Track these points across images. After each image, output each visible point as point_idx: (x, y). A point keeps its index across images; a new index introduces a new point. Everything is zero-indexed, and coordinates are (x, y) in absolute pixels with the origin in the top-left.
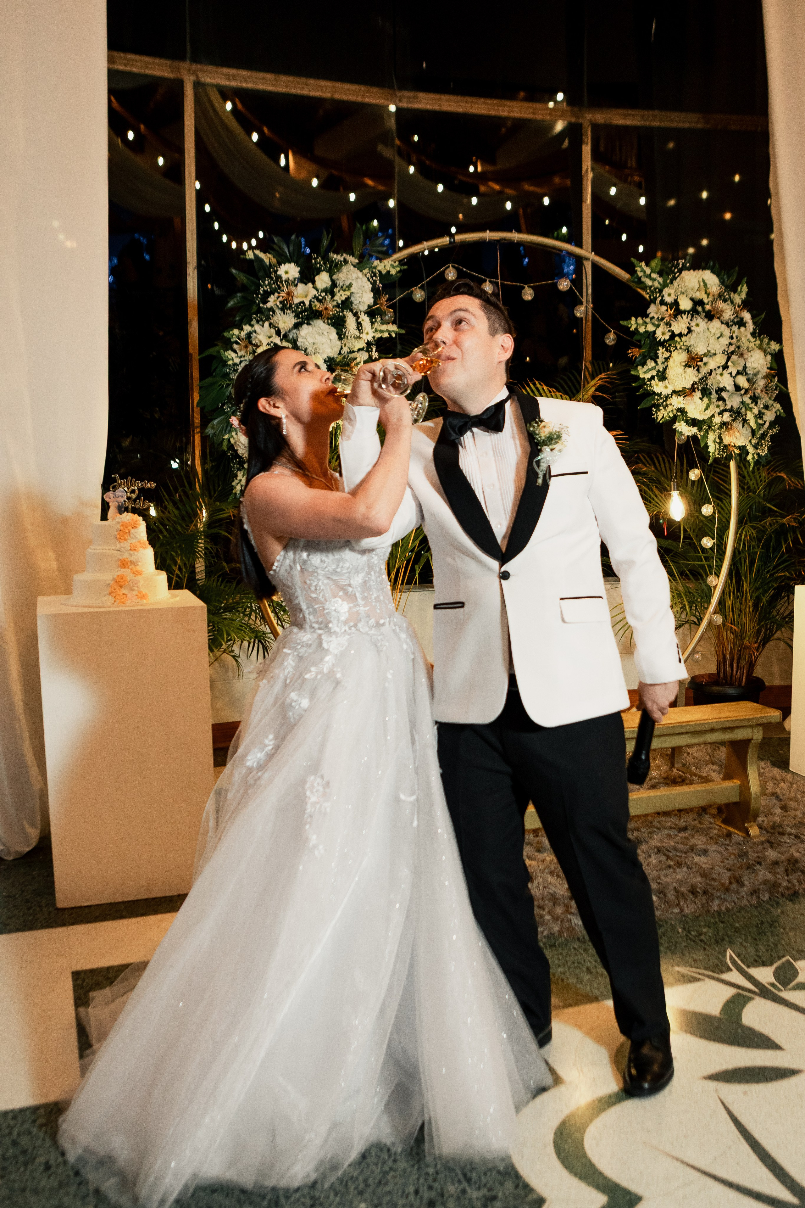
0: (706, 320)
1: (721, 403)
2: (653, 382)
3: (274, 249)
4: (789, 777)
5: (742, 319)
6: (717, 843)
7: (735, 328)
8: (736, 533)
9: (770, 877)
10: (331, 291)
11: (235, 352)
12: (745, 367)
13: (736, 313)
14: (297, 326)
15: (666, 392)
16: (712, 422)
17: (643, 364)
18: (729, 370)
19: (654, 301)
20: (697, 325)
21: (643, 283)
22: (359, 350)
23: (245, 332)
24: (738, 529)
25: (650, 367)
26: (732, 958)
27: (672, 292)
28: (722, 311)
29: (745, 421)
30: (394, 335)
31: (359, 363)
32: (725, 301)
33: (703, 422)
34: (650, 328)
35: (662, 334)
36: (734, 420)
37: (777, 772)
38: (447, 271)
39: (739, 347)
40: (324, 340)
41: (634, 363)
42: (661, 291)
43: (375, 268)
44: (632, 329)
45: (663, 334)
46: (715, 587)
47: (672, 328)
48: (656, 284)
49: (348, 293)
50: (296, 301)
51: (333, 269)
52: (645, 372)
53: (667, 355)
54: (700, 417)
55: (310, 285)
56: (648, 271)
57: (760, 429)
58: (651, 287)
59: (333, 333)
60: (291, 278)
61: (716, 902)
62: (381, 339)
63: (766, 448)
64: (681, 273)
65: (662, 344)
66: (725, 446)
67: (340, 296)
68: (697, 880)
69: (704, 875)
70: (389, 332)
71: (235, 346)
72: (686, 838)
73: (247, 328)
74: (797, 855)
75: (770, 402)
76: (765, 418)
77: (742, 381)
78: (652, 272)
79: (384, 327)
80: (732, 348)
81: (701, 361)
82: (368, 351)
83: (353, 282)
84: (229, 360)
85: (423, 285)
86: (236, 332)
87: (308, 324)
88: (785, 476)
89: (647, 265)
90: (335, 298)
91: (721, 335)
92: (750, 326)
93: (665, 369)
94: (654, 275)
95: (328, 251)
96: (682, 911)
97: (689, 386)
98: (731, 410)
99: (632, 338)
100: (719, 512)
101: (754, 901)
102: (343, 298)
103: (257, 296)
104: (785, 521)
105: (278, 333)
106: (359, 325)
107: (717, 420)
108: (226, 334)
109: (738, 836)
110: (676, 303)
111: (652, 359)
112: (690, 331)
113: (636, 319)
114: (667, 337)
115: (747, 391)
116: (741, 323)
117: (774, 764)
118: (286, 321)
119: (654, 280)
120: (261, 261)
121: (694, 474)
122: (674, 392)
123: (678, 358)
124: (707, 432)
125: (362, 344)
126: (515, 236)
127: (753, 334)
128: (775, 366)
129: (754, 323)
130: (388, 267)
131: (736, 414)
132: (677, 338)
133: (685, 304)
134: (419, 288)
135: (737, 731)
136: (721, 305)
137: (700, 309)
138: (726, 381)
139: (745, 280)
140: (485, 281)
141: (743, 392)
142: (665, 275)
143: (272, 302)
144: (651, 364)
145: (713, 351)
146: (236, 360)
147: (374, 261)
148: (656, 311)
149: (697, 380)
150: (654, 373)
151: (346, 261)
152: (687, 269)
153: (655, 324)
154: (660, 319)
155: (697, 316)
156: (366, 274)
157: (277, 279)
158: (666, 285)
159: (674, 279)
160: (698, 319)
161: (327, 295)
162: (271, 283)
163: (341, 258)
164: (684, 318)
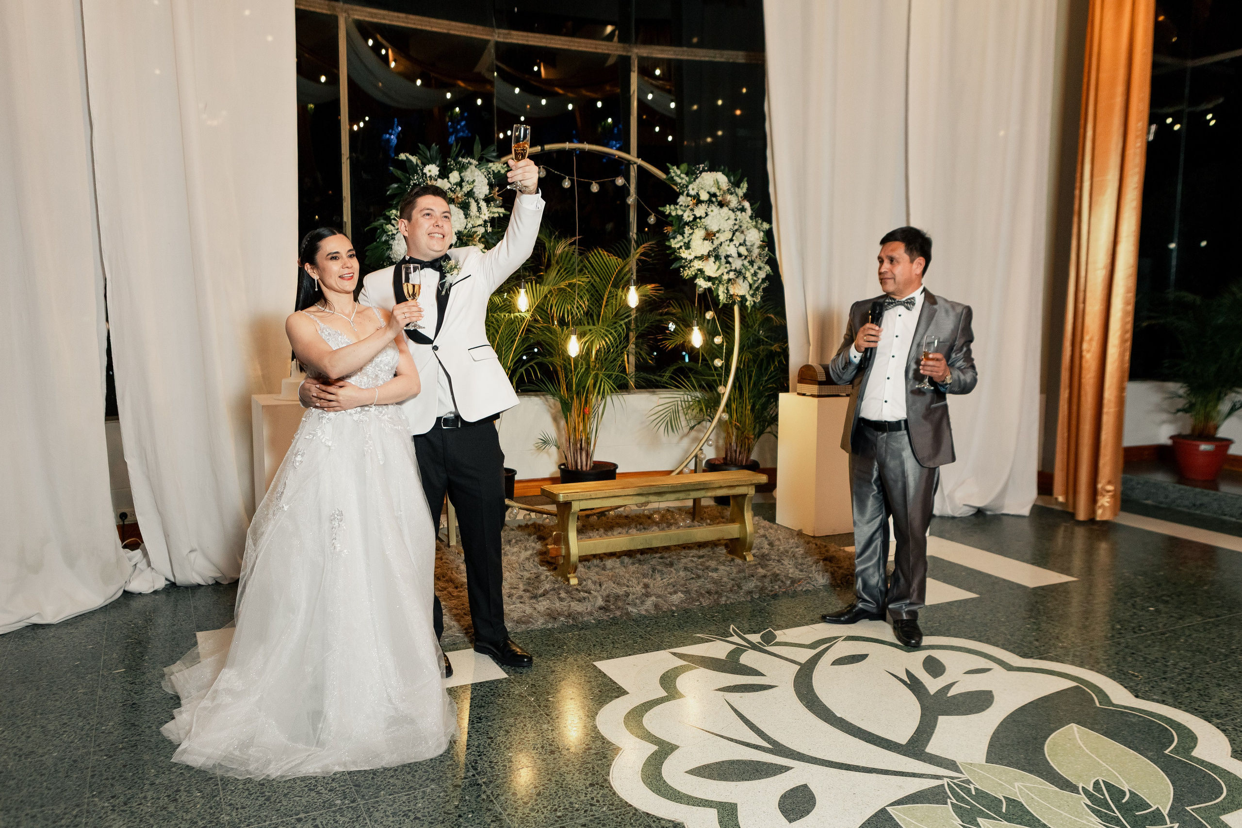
0: (718, 207)
1: (728, 265)
2: (681, 250)
3: (420, 154)
4: (775, 526)
5: (743, 207)
6: (724, 565)
7: (738, 213)
8: (739, 356)
9: (759, 584)
10: (460, 184)
11: (393, 225)
12: (745, 241)
13: (739, 202)
15: (690, 257)
16: (722, 278)
17: (674, 238)
18: (734, 242)
19: (682, 194)
20: (712, 211)
21: (674, 180)
22: (479, 225)
24: (739, 353)
25: (679, 240)
26: (733, 629)
27: (695, 187)
28: (729, 201)
29: (745, 278)
30: (502, 215)
31: (478, 235)
32: (731, 194)
33: (716, 278)
34: (680, 213)
35: (687, 217)
36: (737, 277)
37: (766, 523)
39: (741, 227)
41: (667, 238)
42: (687, 187)
43: (490, 168)
44: (667, 213)
45: (689, 217)
46: (723, 394)
47: (695, 213)
48: (684, 182)
49: (472, 186)
51: (462, 168)
52: (676, 243)
53: (691, 231)
54: (713, 275)
55: (446, 180)
56: (679, 172)
57: (755, 283)
58: (680, 184)
59: (461, 213)
60: (433, 175)
61: (724, 599)
62: (493, 218)
63: (759, 297)
64: (701, 174)
65: (687, 224)
66: (731, 296)
67: (466, 188)
68: (710, 586)
69: (715, 582)
70: (499, 213)
71: (393, 222)
72: (704, 562)
74: (778, 572)
75: (762, 265)
76: (759, 276)
77: (743, 250)
78: (681, 173)
79: (496, 210)
80: (736, 227)
81: (715, 236)
82: (485, 226)
83: (476, 178)
88: (772, 316)
89: (678, 168)
90: (464, 189)
91: (729, 219)
92: (749, 212)
93: (689, 242)
94: (683, 176)
95: (457, 156)
96: (701, 604)
97: (706, 253)
98: (735, 270)
99: (667, 218)
100: (727, 342)
101: (749, 599)
102: (469, 190)
103: (409, 187)
104: (773, 348)
106: (479, 209)
107: (725, 277)
108: (387, 213)
109: (738, 561)
110: (697, 195)
111: (680, 234)
112: (707, 215)
113: (670, 206)
114: (691, 219)
115: (746, 257)
116: (743, 210)
117: (765, 519)
119: (682, 179)
120: (411, 161)
121: (709, 315)
122: (696, 257)
123: (699, 233)
124: (718, 285)
125: (480, 222)
126: (586, 146)
127: (751, 217)
128: (766, 240)
129: (752, 209)
130: (499, 168)
131: (739, 273)
132: (698, 220)
133: (704, 196)
135: (737, 488)
136: (729, 197)
137: (714, 199)
138: (732, 250)
139: (746, 179)
140: (565, 178)
141: (743, 257)
142: (690, 175)
144: (679, 237)
145: (723, 229)
146: (395, 232)
147: (491, 164)
148: (682, 200)
149: (712, 249)
150: (682, 244)
151: (471, 163)
152: (706, 171)
153: (682, 210)
154: (687, 206)
155: (712, 205)
156: (483, 172)
157: (423, 175)
158: (692, 183)
159: (696, 178)
160: (713, 207)
161: (457, 187)
162: (419, 178)
163: (467, 161)
164: (703, 206)
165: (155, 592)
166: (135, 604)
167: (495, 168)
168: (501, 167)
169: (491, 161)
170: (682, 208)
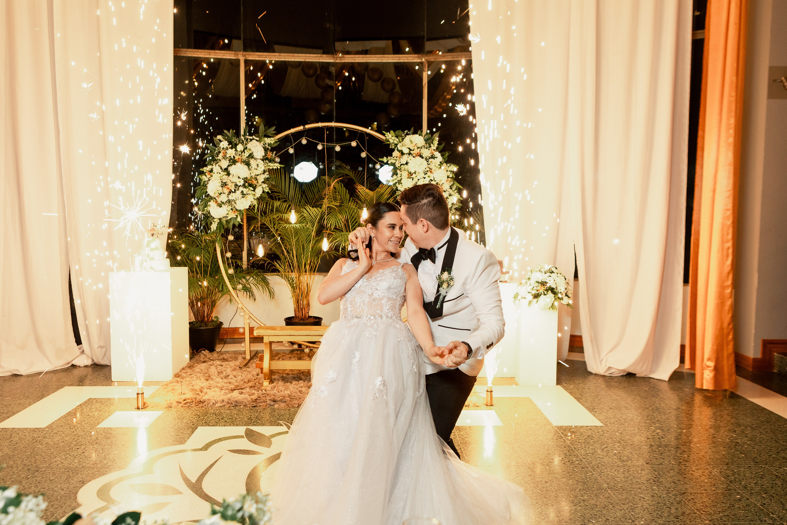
3: (224, 136)
5: (435, 156)
7: (431, 160)
10: (243, 151)
11: (206, 176)
13: (431, 153)
14: (228, 166)
19: (394, 150)
20: (411, 160)
25: (394, 179)
27: (401, 145)
30: (279, 168)
32: (426, 148)
38: (303, 140)
39: (430, 168)
40: (240, 171)
42: (397, 145)
43: (265, 141)
44: (385, 162)
45: (398, 164)
47: (401, 161)
48: (396, 142)
49: (250, 152)
50: (228, 156)
51: (245, 142)
52: (394, 181)
55: (234, 149)
56: (390, 136)
58: (393, 143)
59: (245, 168)
60: (224, 147)
62: (270, 169)
64: (406, 136)
65: (398, 168)
67: (247, 154)
70: (276, 166)
73: (209, 167)
78: (392, 136)
80: (428, 169)
81: (413, 175)
83: (255, 147)
84: (203, 179)
85: (293, 146)
86: (205, 168)
87: (235, 165)
89: (389, 133)
90: (245, 154)
91: (422, 164)
92: (439, 157)
93: (401, 179)
94: (394, 138)
102: (249, 154)
103: (214, 154)
105: (221, 168)
106: (258, 164)
110: (402, 151)
112: (407, 162)
113: (387, 158)
116: (435, 158)
118: (224, 164)
119: (394, 140)
123: (405, 174)
126: (333, 124)
127: (441, 163)
128: (454, 177)
129: (442, 157)
132: (402, 166)
134: (291, 148)
140: (320, 144)
142: (399, 137)
143: (220, 156)
145: (418, 171)
146: (207, 179)
147: (266, 139)
148: (396, 153)
150: (397, 181)
151: (253, 139)
152: (409, 134)
153: (395, 160)
154: (397, 157)
155: (410, 155)
156: (262, 144)
157: (220, 148)
158: (400, 142)
159: (403, 139)
160: (411, 157)
161: (242, 153)
162: (218, 149)
163: (251, 138)
164: (405, 157)
165: (86, 366)
166: (76, 372)
167: (268, 140)
168: (271, 140)
169: (270, 137)
170: (395, 158)
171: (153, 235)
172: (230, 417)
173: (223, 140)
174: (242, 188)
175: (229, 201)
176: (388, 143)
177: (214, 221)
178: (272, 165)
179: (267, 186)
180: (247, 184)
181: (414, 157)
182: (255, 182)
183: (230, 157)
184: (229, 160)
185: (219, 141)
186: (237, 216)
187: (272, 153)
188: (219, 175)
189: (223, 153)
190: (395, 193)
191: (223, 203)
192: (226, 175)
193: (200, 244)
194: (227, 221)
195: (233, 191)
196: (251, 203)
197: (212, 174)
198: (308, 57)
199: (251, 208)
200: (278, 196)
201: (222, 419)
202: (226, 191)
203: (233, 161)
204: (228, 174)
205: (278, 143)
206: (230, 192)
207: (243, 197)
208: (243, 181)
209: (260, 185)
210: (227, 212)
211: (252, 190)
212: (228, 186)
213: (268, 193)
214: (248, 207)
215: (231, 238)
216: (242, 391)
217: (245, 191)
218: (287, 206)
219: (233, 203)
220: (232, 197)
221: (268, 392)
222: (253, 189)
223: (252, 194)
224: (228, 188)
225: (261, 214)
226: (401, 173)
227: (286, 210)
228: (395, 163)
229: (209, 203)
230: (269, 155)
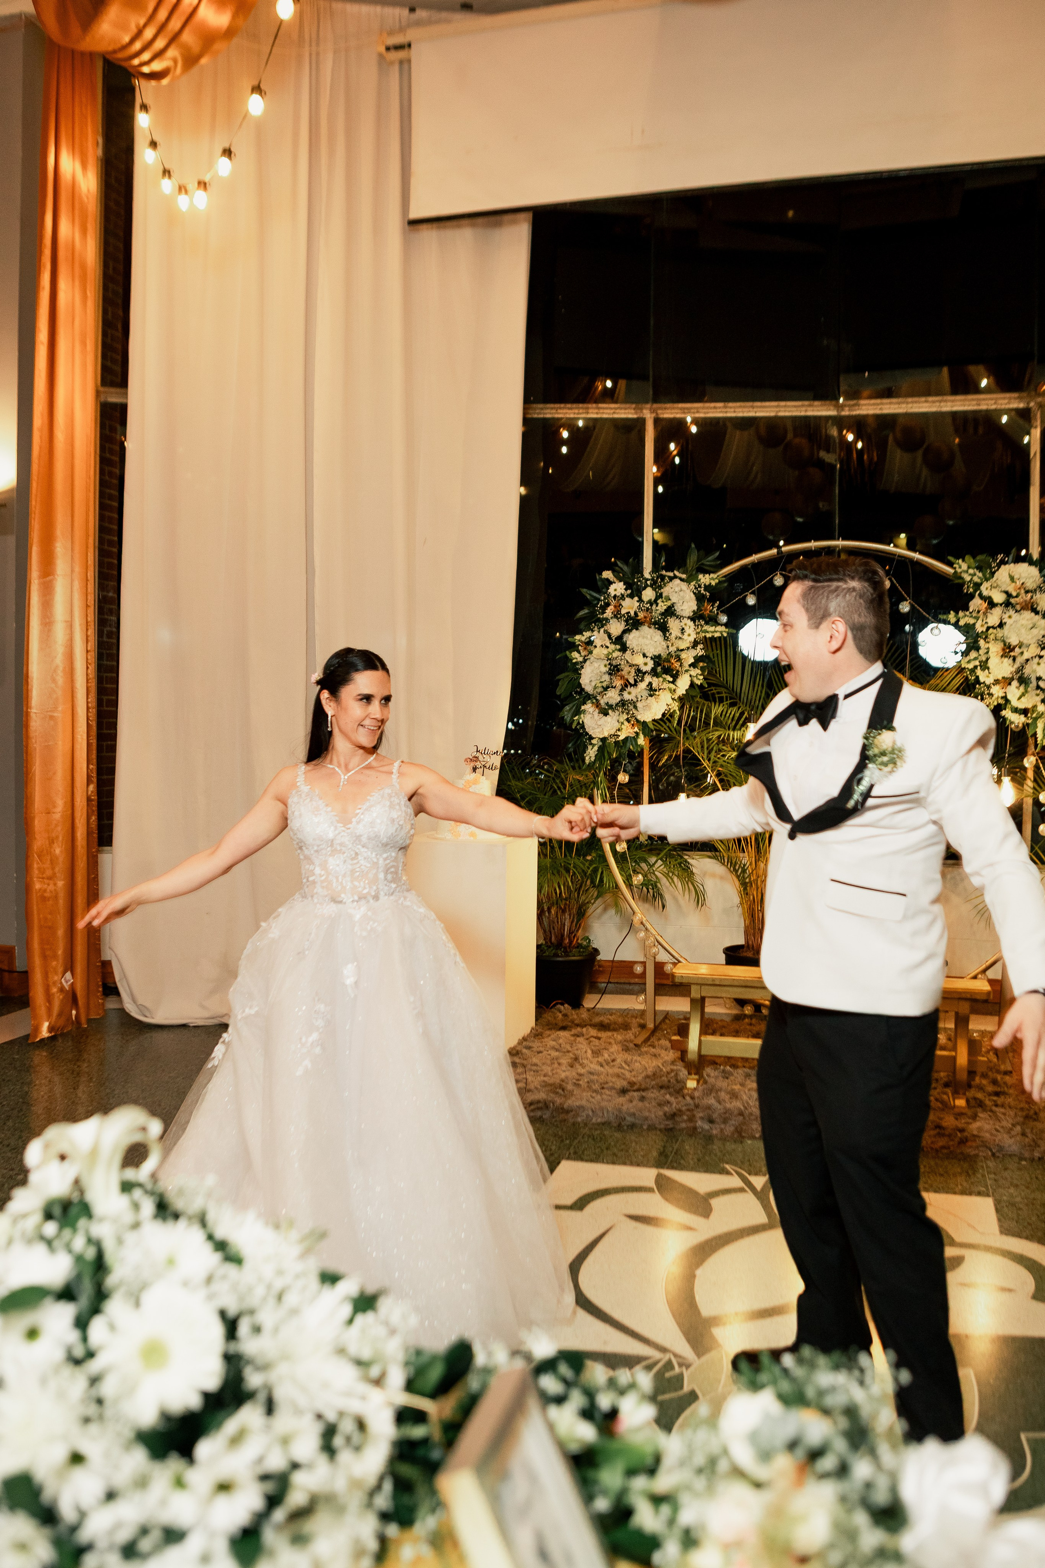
0: (1020, 612)
1: (1038, 691)
2: (977, 672)
10: (655, 602)
11: (579, 652)
14: (625, 632)
19: (974, 595)
20: (1010, 617)
21: (963, 578)
23: (585, 637)
25: (972, 658)
27: (991, 585)
30: (725, 635)
33: (1029, 710)
34: (972, 621)
35: (980, 626)
38: (776, 578)
40: (648, 642)
42: (980, 586)
43: (700, 580)
45: (982, 626)
47: (988, 621)
48: (976, 579)
49: (669, 603)
50: (623, 611)
51: (658, 584)
52: (969, 662)
54: (1021, 705)
55: (636, 599)
56: (964, 566)
58: (970, 582)
59: (658, 635)
60: (618, 595)
62: (708, 638)
64: (1000, 567)
65: (981, 635)
67: (662, 607)
70: (721, 632)
71: (579, 647)
73: (587, 634)
78: (969, 567)
79: (708, 628)
81: (1016, 651)
82: (693, 649)
83: (674, 595)
84: (574, 659)
85: (754, 590)
86: (578, 637)
87: (637, 629)
89: (963, 561)
90: (658, 608)
91: (1032, 627)
93: (987, 659)
94: (973, 570)
97: (1008, 675)
102: (665, 607)
103: (598, 609)
105: (610, 637)
106: (683, 628)
110: (990, 598)
111: (974, 650)
112: (1003, 623)
114: (984, 629)
118: (616, 628)
119: (973, 575)
120: (606, 580)
121: (1030, 761)
123: (995, 649)
124: (1034, 720)
125: (686, 644)
126: (840, 543)
130: (710, 580)
132: (991, 631)
134: (750, 593)
137: (1013, 602)
143: (609, 612)
144: (974, 654)
145: (1025, 642)
146: (581, 659)
147: (701, 576)
148: (976, 603)
149: (1014, 669)
150: (977, 663)
151: (675, 577)
152: (1006, 563)
153: (975, 618)
154: (979, 612)
155: (1010, 608)
156: (692, 587)
157: (608, 595)
158: (987, 580)
159: (993, 574)
160: (1011, 612)
161: (651, 605)
162: (605, 598)
163: (671, 574)
164: (997, 612)
167: (705, 579)
168: (713, 579)
169: (709, 573)
170: (974, 614)
171: (475, 769)
172: (623, 1147)
173: (615, 580)
174: (650, 676)
175: (623, 703)
176: (960, 581)
177: (591, 744)
178: (712, 629)
179: (699, 672)
180: (659, 669)
181: (1016, 612)
182: (677, 665)
183: (629, 612)
184: (627, 621)
185: (606, 583)
186: (637, 734)
187: (712, 606)
188: (605, 651)
189: (615, 607)
190: (975, 688)
191: (611, 707)
192: (620, 650)
193: (559, 788)
194: (616, 743)
195: (632, 682)
196: (666, 707)
197: (591, 648)
198: (782, 407)
199: (667, 717)
200: (718, 693)
201: (607, 1149)
202: (618, 683)
203: (634, 623)
204: (624, 649)
205: (726, 585)
206: (626, 686)
207: (651, 696)
208: (652, 662)
209: (687, 671)
210: (617, 725)
211: (669, 682)
212: (623, 673)
213: (701, 687)
214: (659, 716)
215: (623, 778)
216: (644, 1094)
217: (656, 682)
218: (737, 715)
219: (631, 707)
220: (630, 695)
221: (697, 1101)
222: (671, 679)
223: (670, 690)
224: (622, 677)
225: (685, 730)
226: (987, 646)
227: (734, 723)
228: (974, 624)
229: (583, 708)
230: (706, 610)
